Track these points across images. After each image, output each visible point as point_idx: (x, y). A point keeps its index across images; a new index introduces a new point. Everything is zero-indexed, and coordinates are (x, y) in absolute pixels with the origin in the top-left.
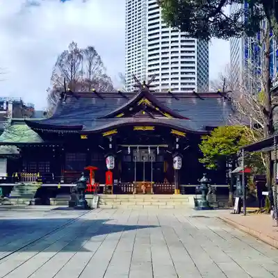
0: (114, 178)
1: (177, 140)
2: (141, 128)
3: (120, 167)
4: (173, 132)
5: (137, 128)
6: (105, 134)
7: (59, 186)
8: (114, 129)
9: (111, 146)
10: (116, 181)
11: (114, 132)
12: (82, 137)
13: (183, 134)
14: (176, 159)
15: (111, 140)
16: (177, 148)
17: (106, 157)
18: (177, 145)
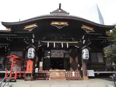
6: (27, 27)
13: (91, 29)
15: (34, 37)
16: (84, 43)
17: (28, 49)
18: (84, 41)
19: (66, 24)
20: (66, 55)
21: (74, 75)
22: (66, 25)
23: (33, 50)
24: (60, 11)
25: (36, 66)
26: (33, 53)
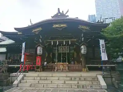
14: (82, 47)
15: (41, 38)
16: (83, 40)
17: (37, 47)
18: (83, 38)
20: (71, 50)
22: (65, 27)
24: (59, 14)
25: (45, 60)
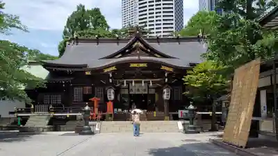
0: (114, 107)
1: (166, 75)
2: (135, 65)
3: (119, 99)
4: (163, 68)
5: (132, 65)
6: (106, 71)
7: (68, 115)
8: (113, 66)
9: (111, 81)
10: (116, 110)
11: (114, 68)
12: (87, 73)
13: (171, 70)
14: (165, 90)
15: (111, 76)
17: (107, 90)
18: (166, 80)
19: (145, 65)
20: (151, 90)
21: (155, 115)
23: (112, 91)
26: (112, 94)
